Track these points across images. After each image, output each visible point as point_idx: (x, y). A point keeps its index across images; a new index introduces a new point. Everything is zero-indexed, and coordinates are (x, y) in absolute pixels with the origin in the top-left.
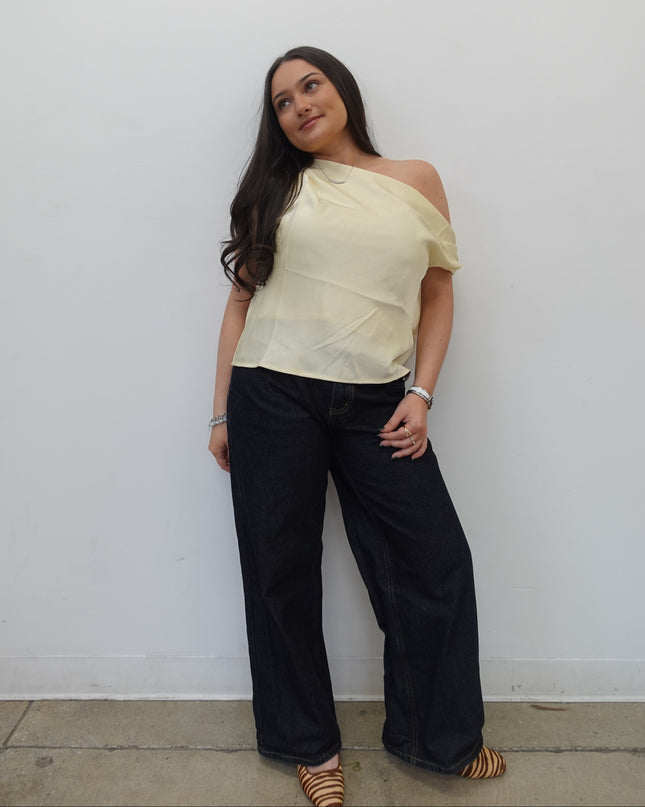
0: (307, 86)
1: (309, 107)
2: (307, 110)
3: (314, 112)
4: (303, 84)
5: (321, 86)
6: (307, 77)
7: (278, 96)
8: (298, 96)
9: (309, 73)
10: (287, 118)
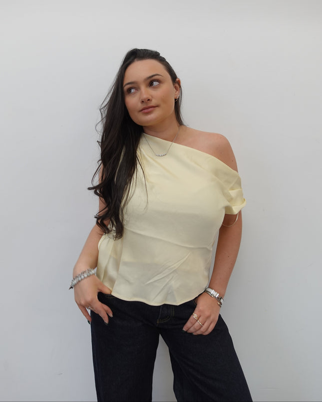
0: (151, 82)
1: (150, 98)
2: (149, 100)
3: (153, 103)
4: (149, 81)
5: (161, 85)
6: (153, 76)
7: (129, 84)
8: (143, 88)
9: (155, 74)
10: (133, 101)
